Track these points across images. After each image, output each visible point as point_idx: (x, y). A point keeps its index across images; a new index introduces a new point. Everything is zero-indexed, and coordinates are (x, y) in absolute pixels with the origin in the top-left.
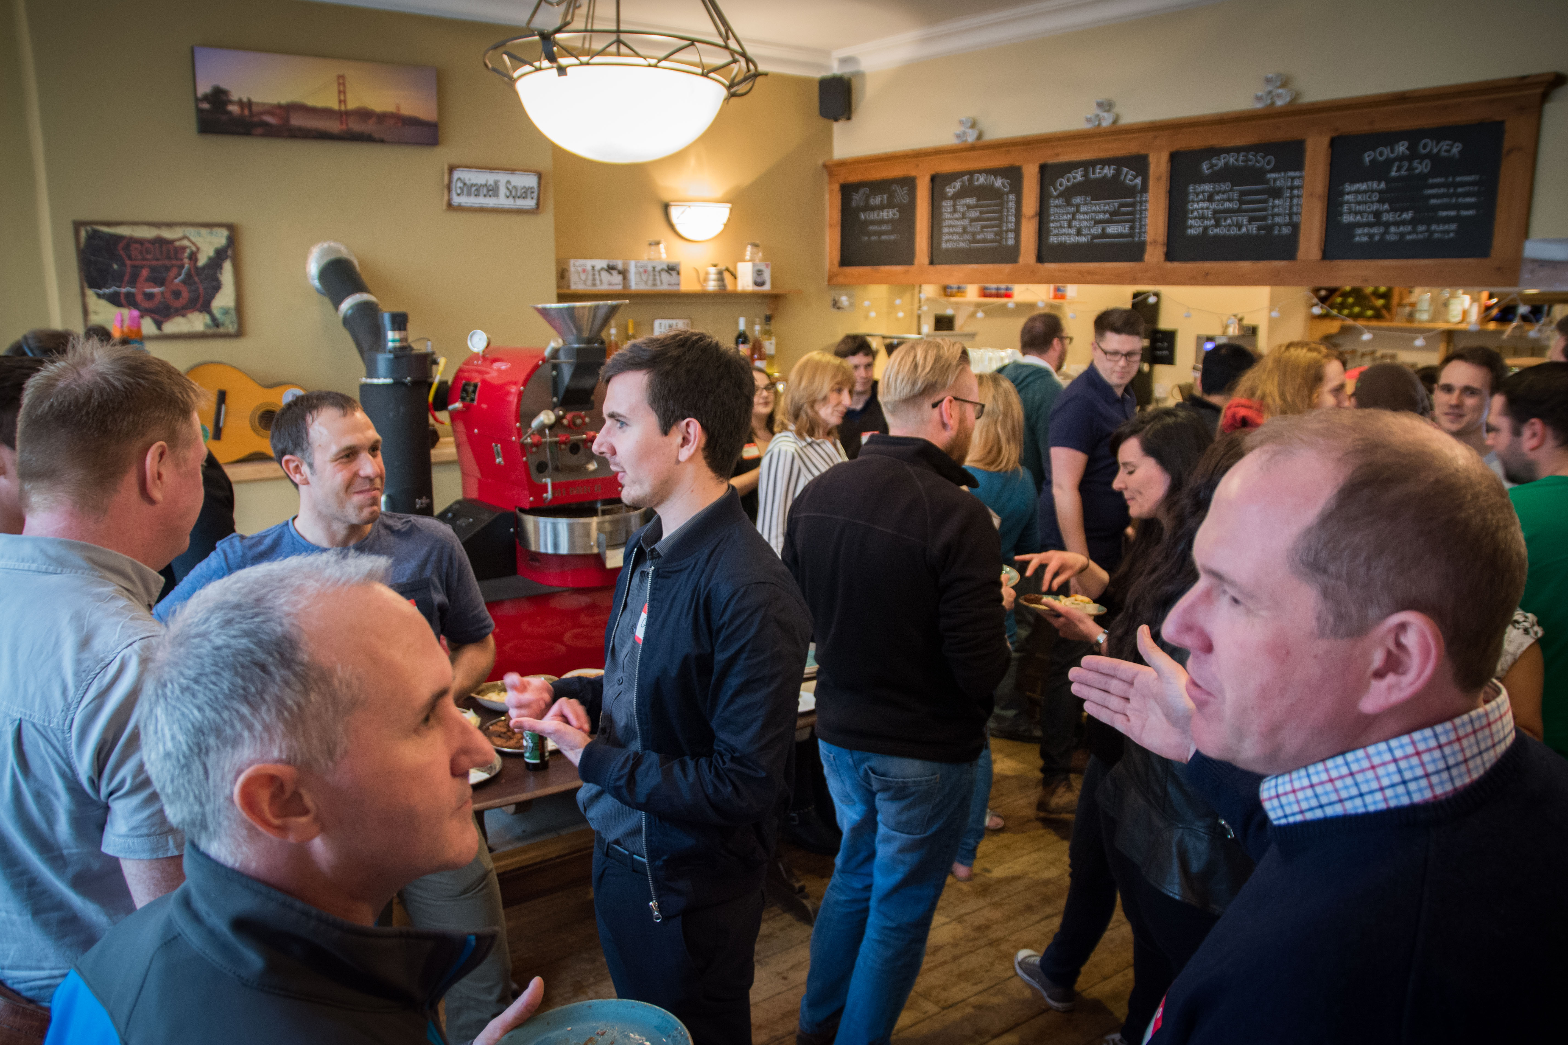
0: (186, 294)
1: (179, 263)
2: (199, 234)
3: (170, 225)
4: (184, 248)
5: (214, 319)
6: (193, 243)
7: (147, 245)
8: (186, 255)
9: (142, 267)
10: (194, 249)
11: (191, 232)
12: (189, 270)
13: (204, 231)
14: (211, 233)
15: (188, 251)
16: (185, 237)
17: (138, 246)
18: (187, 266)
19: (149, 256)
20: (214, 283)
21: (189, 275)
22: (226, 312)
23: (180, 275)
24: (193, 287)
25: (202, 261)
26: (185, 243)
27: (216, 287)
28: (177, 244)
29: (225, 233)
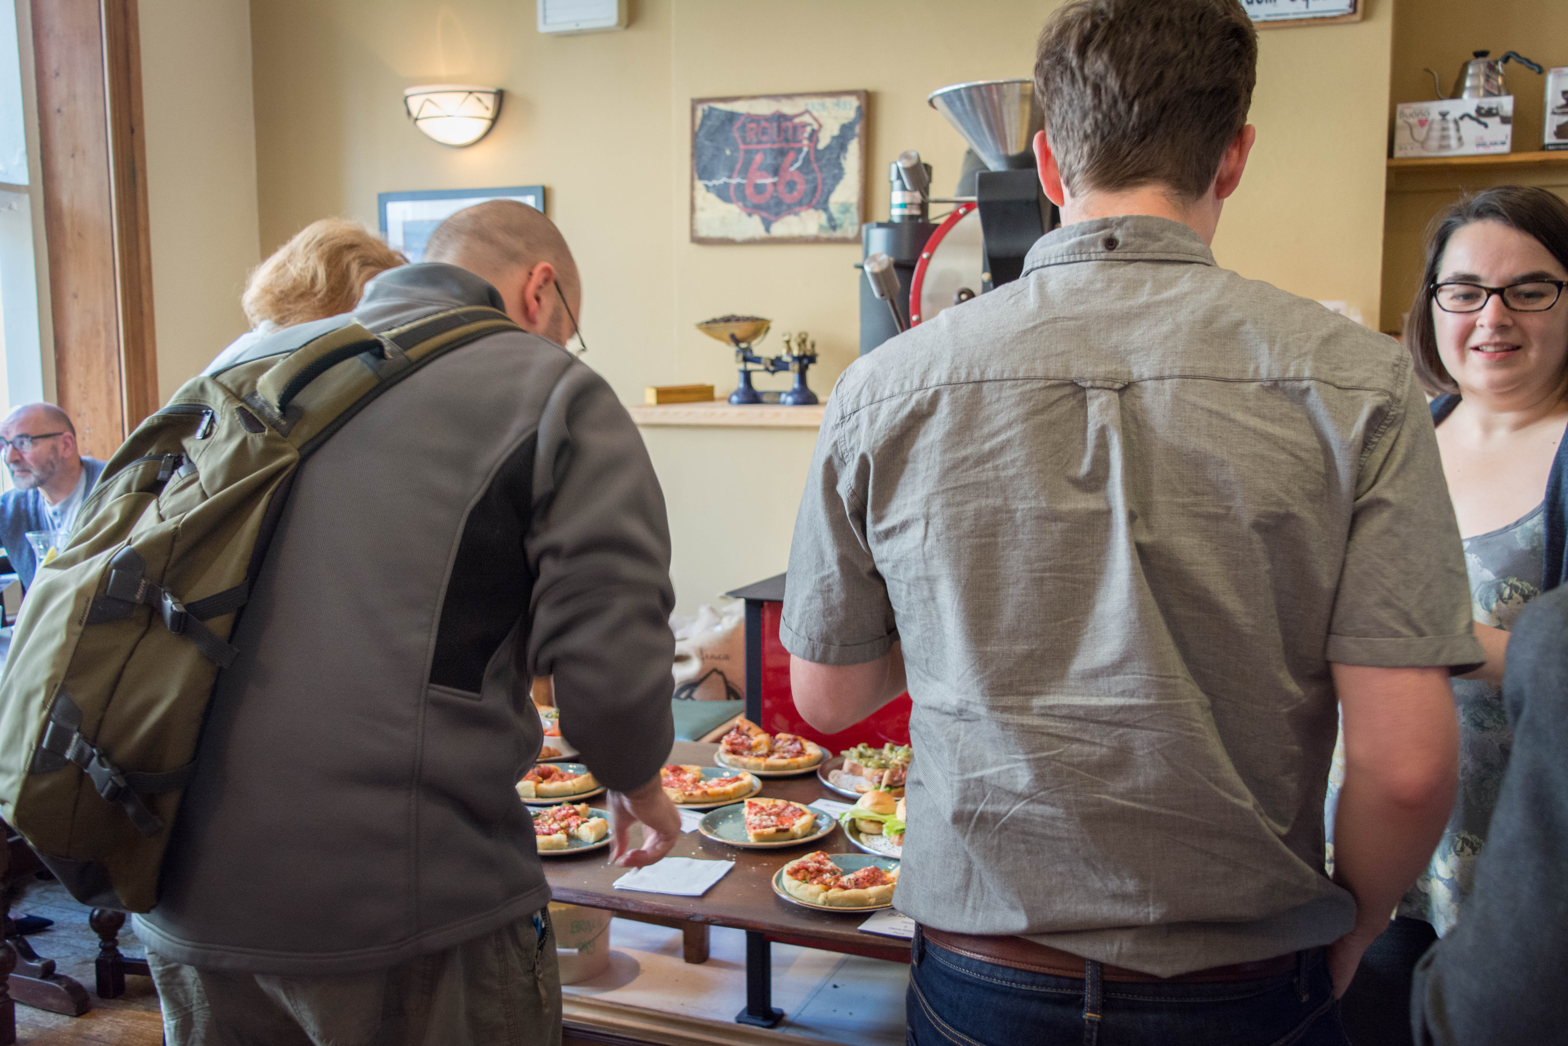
0: (802, 187)
1: (797, 146)
2: (823, 106)
3: (789, 96)
4: (804, 125)
5: (831, 219)
6: (816, 119)
7: (764, 123)
8: (806, 135)
9: (758, 151)
10: (816, 127)
11: (813, 104)
12: (808, 153)
13: (829, 101)
14: (838, 105)
15: (809, 129)
16: (807, 112)
17: (753, 125)
18: (805, 149)
19: (765, 138)
20: (836, 171)
21: (807, 160)
22: (845, 209)
23: (796, 161)
24: (810, 177)
25: (824, 141)
26: (806, 118)
27: (838, 176)
28: (797, 120)
29: (853, 103)
